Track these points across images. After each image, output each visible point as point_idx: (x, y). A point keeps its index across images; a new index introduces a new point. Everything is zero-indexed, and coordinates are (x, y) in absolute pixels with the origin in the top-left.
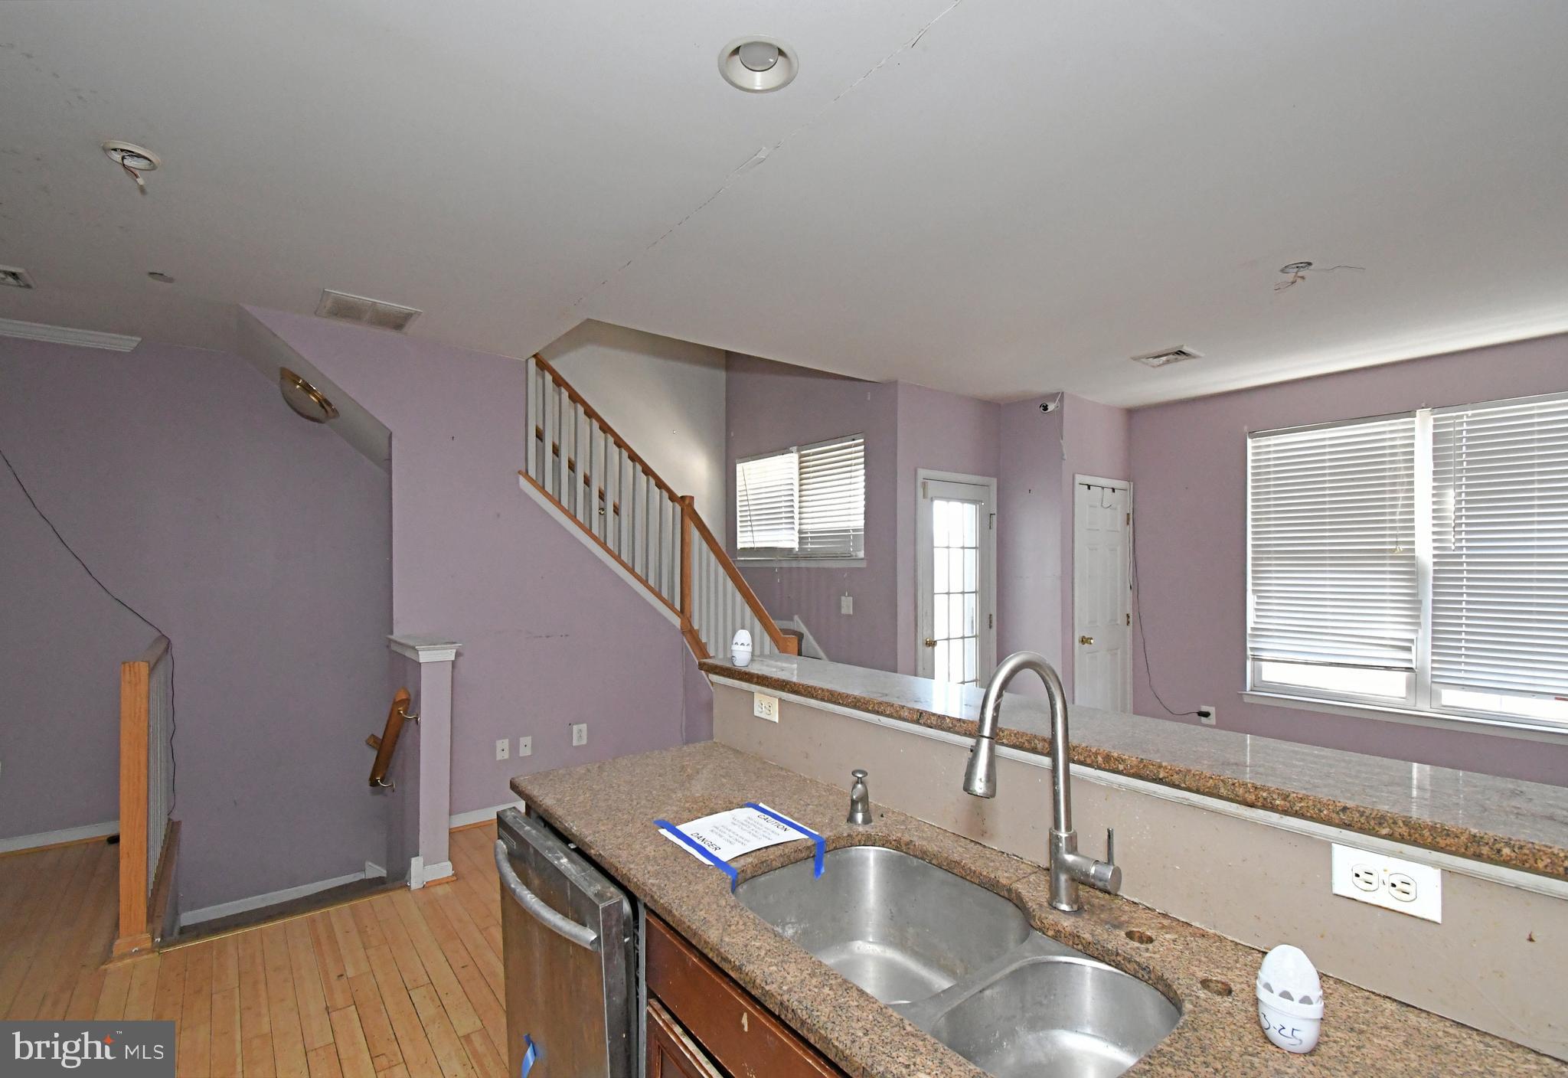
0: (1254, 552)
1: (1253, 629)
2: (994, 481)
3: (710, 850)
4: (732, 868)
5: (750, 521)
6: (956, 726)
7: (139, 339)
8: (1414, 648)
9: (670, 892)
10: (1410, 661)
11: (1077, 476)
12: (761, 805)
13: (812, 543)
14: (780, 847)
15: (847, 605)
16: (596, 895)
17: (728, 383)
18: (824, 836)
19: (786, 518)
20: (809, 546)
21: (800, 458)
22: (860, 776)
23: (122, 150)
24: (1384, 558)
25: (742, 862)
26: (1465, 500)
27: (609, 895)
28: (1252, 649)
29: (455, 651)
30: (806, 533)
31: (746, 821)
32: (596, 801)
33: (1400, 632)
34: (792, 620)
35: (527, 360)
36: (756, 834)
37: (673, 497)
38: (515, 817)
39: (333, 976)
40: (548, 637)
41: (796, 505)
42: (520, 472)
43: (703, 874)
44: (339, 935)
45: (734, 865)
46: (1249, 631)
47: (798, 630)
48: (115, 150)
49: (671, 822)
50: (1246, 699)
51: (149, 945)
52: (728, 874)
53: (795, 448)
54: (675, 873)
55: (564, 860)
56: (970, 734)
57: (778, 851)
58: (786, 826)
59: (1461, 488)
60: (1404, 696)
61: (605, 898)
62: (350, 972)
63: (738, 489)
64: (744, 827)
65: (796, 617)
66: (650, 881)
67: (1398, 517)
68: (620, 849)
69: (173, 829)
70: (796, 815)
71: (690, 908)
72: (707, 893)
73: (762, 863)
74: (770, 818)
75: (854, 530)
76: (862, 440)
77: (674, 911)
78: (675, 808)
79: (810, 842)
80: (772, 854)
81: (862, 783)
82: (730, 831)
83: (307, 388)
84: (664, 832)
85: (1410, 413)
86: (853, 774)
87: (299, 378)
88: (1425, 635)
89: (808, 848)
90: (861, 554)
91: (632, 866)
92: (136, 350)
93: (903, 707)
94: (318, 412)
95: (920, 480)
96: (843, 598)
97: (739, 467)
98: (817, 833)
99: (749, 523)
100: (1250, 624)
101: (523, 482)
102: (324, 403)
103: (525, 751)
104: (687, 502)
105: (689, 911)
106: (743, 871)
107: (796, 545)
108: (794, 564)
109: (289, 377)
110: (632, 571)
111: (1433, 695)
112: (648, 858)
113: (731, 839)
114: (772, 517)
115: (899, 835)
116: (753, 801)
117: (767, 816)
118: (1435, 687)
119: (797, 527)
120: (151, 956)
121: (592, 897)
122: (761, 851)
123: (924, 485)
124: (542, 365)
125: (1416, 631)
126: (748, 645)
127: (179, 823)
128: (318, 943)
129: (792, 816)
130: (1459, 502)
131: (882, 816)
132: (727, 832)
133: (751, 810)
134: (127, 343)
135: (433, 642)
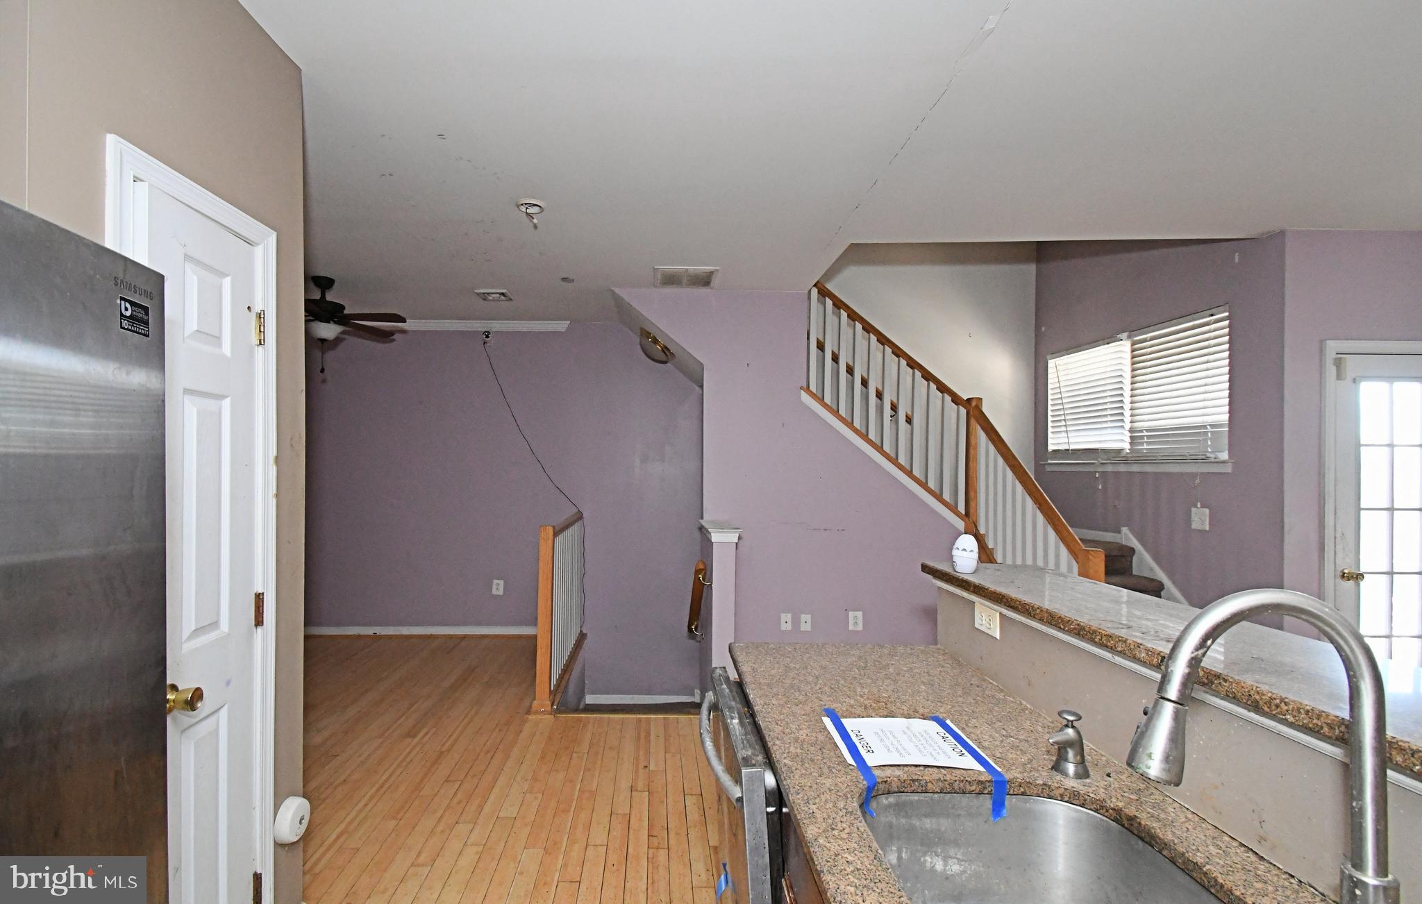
3: (862, 751)
4: (873, 775)
5: (1065, 420)
6: (1213, 683)
7: (569, 322)
9: (797, 777)
12: (948, 722)
13: (1148, 443)
14: (942, 770)
15: (1200, 519)
16: (743, 758)
17: (1039, 274)
18: (1007, 776)
19: (1111, 415)
20: (1145, 446)
21: (1132, 345)
22: (1071, 718)
23: (526, 204)
25: (889, 772)
27: (753, 762)
29: (738, 535)
30: (1141, 431)
31: (920, 733)
32: (784, 677)
34: (1119, 532)
35: (810, 291)
36: (923, 749)
37: (956, 399)
38: (720, 675)
39: (641, 766)
40: (826, 530)
41: (1127, 400)
42: (801, 388)
43: (839, 771)
44: (652, 737)
45: (877, 773)
47: (1128, 545)
48: (522, 205)
49: (839, 714)
51: (549, 708)
52: (865, 779)
53: (1125, 335)
54: (812, 760)
55: (736, 721)
56: (1234, 698)
57: (936, 774)
58: (964, 751)
61: (748, 764)
62: (652, 767)
63: (1050, 386)
64: (914, 739)
65: (1125, 530)
66: (785, 761)
68: (777, 724)
69: (582, 637)
70: (986, 744)
71: (806, 798)
72: (830, 790)
73: (913, 781)
74: (950, 738)
75: (1212, 426)
76: (1227, 314)
77: (790, 796)
78: (852, 702)
79: (986, 777)
80: (928, 775)
81: (1073, 727)
82: (895, 738)
83: (655, 341)
84: (827, 721)
86: (1060, 714)
87: (650, 334)
89: (980, 782)
90: (1224, 456)
91: (777, 742)
92: (568, 329)
93: (1139, 645)
94: (662, 357)
95: (1330, 355)
96: (1193, 509)
97: (1051, 363)
98: (999, 770)
99: (1063, 423)
101: (805, 397)
102: (665, 349)
103: (806, 626)
104: (974, 404)
105: (804, 800)
106: (886, 782)
107: (1126, 446)
108: (1122, 468)
109: (645, 334)
110: (909, 473)
112: (796, 740)
113: (891, 747)
114: (1092, 414)
115: (1121, 804)
116: (941, 716)
117: (947, 735)
119: (1128, 426)
120: (549, 716)
121: (740, 760)
122: (918, 768)
123: (1338, 362)
124: (824, 293)
126: (972, 551)
127: (586, 635)
128: (638, 738)
129: (980, 745)
131: (1109, 775)
132: (891, 738)
133: (934, 724)
134: (562, 326)
135: (722, 526)
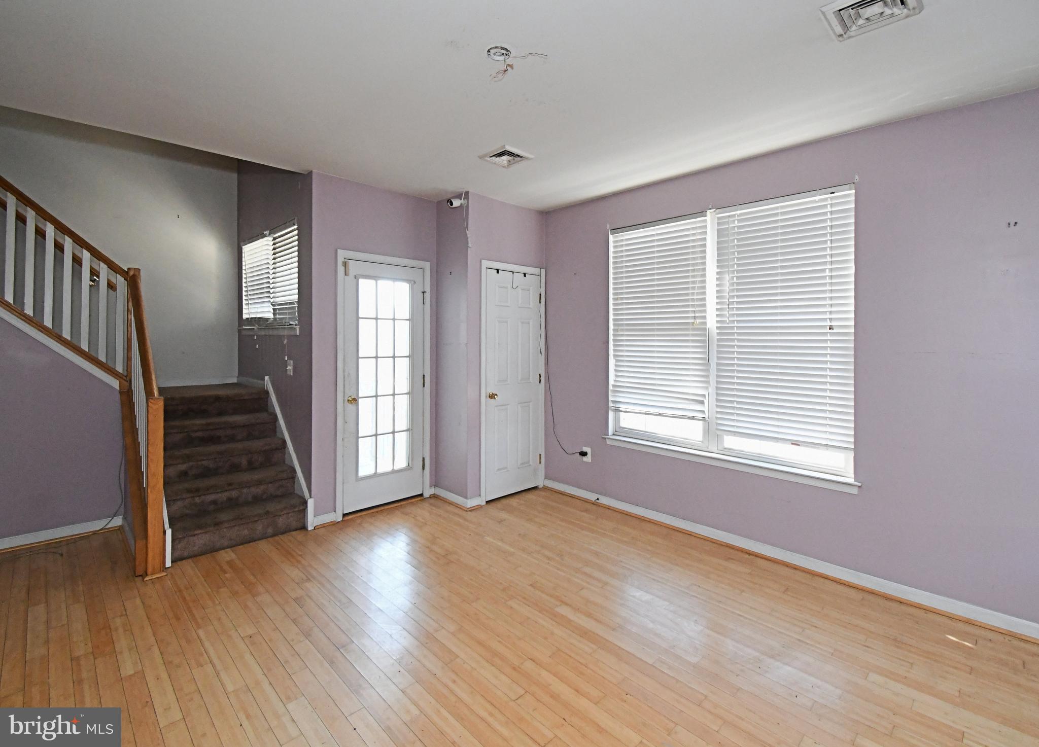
0: (614, 325)
1: (613, 386)
2: (427, 265)
5: (248, 295)
8: (706, 402)
10: (703, 412)
11: (483, 262)
15: (290, 367)
17: (239, 181)
19: (266, 292)
20: (278, 316)
21: (273, 240)
24: (687, 329)
26: (736, 283)
28: (613, 402)
30: (276, 305)
33: (696, 389)
41: (271, 281)
46: (611, 388)
50: (609, 442)
59: (734, 273)
60: (701, 440)
63: (243, 267)
67: (695, 297)
75: (292, 303)
76: (296, 227)
85: (702, 213)
88: (712, 390)
90: (296, 323)
95: (340, 260)
97: (243, 250)
99: (247, 297)
100: (611, 381)
104: (131, 273)
107: (272, 316)
108: (271, 332)
111: (719, 439)
114: (258, 291)
118: (719, 433)
119: (272, 301)
123: (345, 264)
125: (707, 388)
130: (733, 284)
